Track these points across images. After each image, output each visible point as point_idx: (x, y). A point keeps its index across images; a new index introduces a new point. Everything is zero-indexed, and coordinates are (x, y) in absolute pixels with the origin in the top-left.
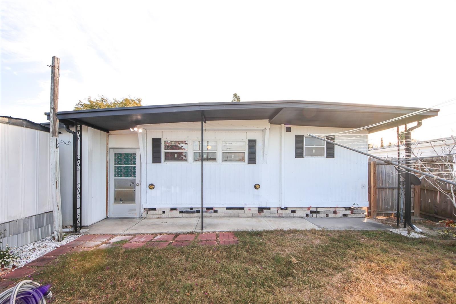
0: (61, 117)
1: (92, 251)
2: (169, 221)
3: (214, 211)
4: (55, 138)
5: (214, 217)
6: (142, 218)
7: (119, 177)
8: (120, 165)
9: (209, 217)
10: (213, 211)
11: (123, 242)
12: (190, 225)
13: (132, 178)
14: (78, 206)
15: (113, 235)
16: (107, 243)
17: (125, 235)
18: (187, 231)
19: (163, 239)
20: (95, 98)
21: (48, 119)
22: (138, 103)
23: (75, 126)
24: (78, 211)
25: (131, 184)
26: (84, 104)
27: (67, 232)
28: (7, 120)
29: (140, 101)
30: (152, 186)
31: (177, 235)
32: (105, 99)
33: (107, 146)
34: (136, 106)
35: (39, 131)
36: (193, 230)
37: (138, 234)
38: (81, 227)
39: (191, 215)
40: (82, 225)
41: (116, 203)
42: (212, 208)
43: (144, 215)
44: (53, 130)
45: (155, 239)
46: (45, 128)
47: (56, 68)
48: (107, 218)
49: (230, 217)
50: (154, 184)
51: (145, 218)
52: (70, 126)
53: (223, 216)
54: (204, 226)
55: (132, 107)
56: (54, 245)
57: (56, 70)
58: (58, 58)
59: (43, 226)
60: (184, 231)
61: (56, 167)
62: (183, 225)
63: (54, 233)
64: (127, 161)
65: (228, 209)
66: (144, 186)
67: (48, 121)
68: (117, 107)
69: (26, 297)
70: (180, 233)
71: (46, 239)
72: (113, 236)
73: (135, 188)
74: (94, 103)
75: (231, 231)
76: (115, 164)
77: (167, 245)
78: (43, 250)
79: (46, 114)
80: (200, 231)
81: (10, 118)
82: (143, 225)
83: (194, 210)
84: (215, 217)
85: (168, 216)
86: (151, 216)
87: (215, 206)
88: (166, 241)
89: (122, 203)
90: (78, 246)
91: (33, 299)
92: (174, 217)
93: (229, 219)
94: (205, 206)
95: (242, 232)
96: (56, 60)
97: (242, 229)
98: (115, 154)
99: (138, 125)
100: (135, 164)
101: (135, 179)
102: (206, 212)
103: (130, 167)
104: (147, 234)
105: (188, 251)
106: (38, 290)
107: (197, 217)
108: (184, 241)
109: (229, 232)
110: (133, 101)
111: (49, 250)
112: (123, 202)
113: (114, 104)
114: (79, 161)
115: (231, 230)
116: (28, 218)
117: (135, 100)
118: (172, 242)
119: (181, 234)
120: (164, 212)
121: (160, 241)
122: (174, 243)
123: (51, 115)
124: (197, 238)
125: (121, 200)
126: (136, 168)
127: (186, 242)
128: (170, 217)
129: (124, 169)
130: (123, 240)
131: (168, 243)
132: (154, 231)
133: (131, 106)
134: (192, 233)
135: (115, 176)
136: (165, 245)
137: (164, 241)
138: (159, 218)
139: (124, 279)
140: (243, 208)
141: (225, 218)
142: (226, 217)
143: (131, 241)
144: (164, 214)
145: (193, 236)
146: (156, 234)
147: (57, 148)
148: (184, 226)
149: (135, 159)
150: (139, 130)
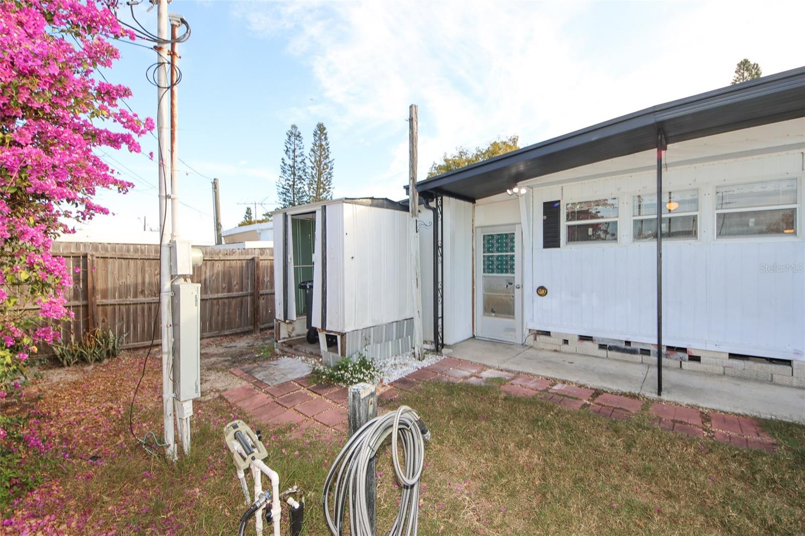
0: (421, 189)
1: (460, 384)
2: (579, 361)
3: (689, 356)
4: (415, 219)
5: (688, 370)
6: (526, 346)
7: (489, 272)
8: (491, 254)
9: (675, 369)
10: (686, 356)
11: (500, 381)
12: (628, 379)
13: (509, 275)
14: (440, 315)
15: (484, 365)
16: (478, 377)
17: (501, 370)
18: (620, 389)
19: (569, 393)
20: (452, 153)
21: (408, 194)
22: (512, 145)
23: (435, 199)
24: (440, 320)
25: (507, 286)
26: (439, 166)
27: (428, 350)
28: (370, 201)
29: (515, 140)
30: (542, 291)
31: (597, 393)
32: (465, 151)
33: (473, 225)
34: (509, 151)
35: (398, 211)
36: (635, 390)
37: (522, 372)
38: (443, 345)
39: (628, 356)
40: (444, 343)
41: (486, 315)
42: (684, 350)
43: (530, 341)
44: (412, 209)
45: (554, 390)
46: (403, 206)
47: (414, 121)
48: (474, 337)
49: (742, 378)
50: (546, 286)
51: (531, 347)
52: (429, 200)
53: (717, 372)
54: (663, 387)
55: (504, 155)
56: (415, 365)
57: (415, 123)
58: (415, 106)
59: (403, 336)
60: (614, 388)
61: (416, 258)
62: (610, 374)
63: (414, 348)
64: (502, 247)
65: (732, 356)
66: (529, 289)
67: (408, 197)
68: (481, 160)
69: (403, 429)
70: (605, 390)
71: (406, 355)
72: (484, 367)
73: (514, 292)
74: (451, 162)
75: (747, 415)
76: (484, 252)
77: (579, 406)
78: (405, 368)
79: (405, 187)
80: (654, 396)
81: (372, 198)
82: (529, 359)
83: (633, 346)
84: (694, 371)
85: (574, 351)
86: (542, 346)
87: (695, 347)
88: (577, 399)
89: (495, 316)
90: (442, 373)
91: (410, 433)
92: (587, 355)
93: (738, 383)
94: (665, 342)
95: (788, 425)
96: (414, 109)
97: (786, 418)
98: (484, 236)
99: (520, 183)
100: (513, 251)
101: (514, 278)
102: (667, 356)
103: (507, 256)
104: (538, 376)
105: (629, 432)
106: (415, 423)
107: (642, 363)
108: (616, 408)
109: (742, 416)
110: (504, 143)
111: (411, 370)
112: (496, 314)
113: (477, 156)
114: (440, 249)
115: (748, 413)
116: (389, 323)
117: (507, 141)
118: (588, 403)
119: (607, 392)
120: (566, 342)
121: (564, 396)
122: (593, 406)
123: (411, 188)
124: (647, 409)
125: (493, 311)
126: (516, 258)
127: (621, 411)
128: (578, 354)
129: (497, 260)
130: (500, 378)
131: (580, 403)
132: (550, 374)
133: (502, 154)
134: (633, 396)
135: (484, 272)
136: (577, 406)
137: (572, 398)
138: (556, 351)
139: (510, 445)
140: (788, 362)
141: (725, 379)
142: (728, 376)
143: (513, 382)
144: (565, 346)
145: (638, 404)
146: (554, 382)
147: (417, 232)
148: (613, 377)
149: (514, 242)
150: (521, 189)
